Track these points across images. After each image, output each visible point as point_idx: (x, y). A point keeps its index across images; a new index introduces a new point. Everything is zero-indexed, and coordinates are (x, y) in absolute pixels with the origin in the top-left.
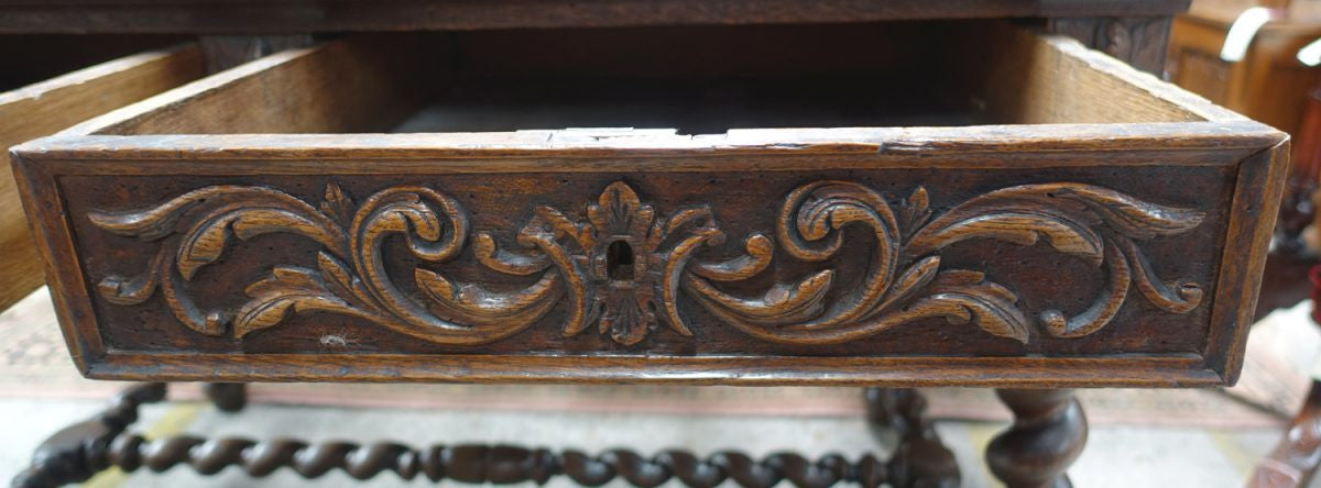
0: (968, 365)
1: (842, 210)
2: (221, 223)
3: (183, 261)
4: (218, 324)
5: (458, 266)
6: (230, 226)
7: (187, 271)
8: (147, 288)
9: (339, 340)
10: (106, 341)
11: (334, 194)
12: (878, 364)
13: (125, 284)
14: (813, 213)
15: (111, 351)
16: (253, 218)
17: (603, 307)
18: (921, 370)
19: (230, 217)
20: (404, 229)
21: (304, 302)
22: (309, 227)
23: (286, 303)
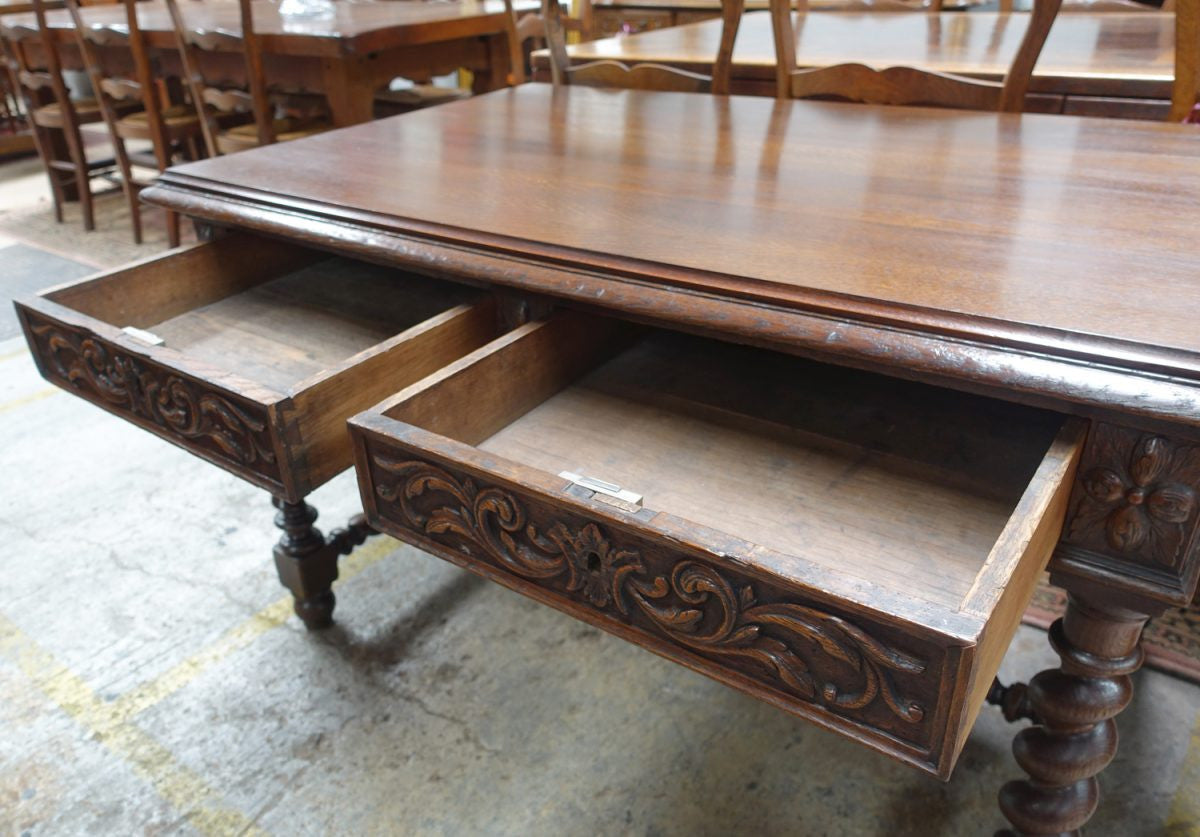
0: (778, 695)
1: (708, 584)
2: (422, 480)
3: (407, 492)
4: (420, 523)
5: (520, 537)
6: (426, 482)
7: (409, 495)
8: (394, 497)
9: (468, 551)
10: (379, 512)
11: (469, 485)
12: (726, 672)
13: (387, 490)
14: (690, 578)
15: (381, 517)
16: (435, 482)
17: (586, 583)
18: (749, 685)
19: (427, 478)
20: (495, 511)
21: (455, 527)
22: (458, 495)
23: (448, 524)
